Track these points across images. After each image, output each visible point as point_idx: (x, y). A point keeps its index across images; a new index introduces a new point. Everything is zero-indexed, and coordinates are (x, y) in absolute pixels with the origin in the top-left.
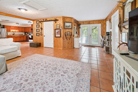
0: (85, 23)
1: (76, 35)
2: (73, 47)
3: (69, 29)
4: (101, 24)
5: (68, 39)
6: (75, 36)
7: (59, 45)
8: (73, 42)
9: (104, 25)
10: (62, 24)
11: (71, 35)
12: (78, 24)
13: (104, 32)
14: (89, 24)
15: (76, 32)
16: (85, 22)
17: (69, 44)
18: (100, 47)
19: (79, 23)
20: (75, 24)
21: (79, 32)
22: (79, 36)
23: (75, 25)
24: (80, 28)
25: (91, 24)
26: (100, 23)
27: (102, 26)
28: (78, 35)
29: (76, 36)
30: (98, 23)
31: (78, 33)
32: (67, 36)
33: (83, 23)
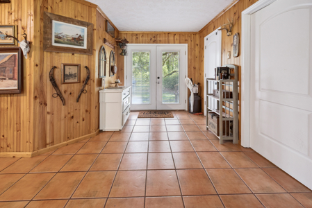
0: (140, 38)
1: (108, 79)
2: (94, 133)
3: (73, 51)
4: (186, 45)
5: (71, 101)
6: (105, 84)
7: (10, 135)
8: (94, 111)
9: (195, 47)
10: (30, 25)
11: (88, 78)
12: (120, 41)
13: (194, 68)
14: (154, 42)
15: (112, 69)
16: (143, 34)
17: (75, 121)
18: (184, 111)
19: (123, 37)
20: (108, 37)
21: (121, 69)
22: (122, 81)
23: (105, 41)
24: (124, 53)
25: (160, 42)
26: (186, 41)
27: (190, 50)
28: (118, 78)
29: (110, 83)
30: (180, 43)
31: (118, 71)
32: (63, 88)
33: (134, 38)
